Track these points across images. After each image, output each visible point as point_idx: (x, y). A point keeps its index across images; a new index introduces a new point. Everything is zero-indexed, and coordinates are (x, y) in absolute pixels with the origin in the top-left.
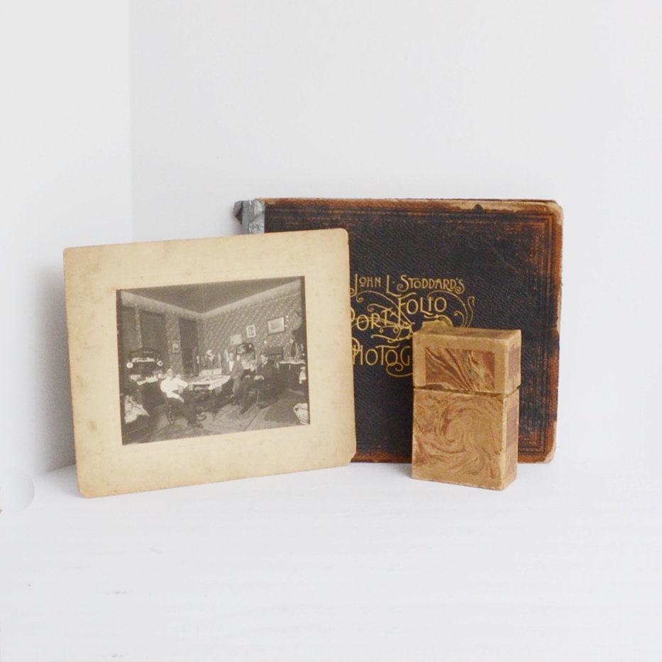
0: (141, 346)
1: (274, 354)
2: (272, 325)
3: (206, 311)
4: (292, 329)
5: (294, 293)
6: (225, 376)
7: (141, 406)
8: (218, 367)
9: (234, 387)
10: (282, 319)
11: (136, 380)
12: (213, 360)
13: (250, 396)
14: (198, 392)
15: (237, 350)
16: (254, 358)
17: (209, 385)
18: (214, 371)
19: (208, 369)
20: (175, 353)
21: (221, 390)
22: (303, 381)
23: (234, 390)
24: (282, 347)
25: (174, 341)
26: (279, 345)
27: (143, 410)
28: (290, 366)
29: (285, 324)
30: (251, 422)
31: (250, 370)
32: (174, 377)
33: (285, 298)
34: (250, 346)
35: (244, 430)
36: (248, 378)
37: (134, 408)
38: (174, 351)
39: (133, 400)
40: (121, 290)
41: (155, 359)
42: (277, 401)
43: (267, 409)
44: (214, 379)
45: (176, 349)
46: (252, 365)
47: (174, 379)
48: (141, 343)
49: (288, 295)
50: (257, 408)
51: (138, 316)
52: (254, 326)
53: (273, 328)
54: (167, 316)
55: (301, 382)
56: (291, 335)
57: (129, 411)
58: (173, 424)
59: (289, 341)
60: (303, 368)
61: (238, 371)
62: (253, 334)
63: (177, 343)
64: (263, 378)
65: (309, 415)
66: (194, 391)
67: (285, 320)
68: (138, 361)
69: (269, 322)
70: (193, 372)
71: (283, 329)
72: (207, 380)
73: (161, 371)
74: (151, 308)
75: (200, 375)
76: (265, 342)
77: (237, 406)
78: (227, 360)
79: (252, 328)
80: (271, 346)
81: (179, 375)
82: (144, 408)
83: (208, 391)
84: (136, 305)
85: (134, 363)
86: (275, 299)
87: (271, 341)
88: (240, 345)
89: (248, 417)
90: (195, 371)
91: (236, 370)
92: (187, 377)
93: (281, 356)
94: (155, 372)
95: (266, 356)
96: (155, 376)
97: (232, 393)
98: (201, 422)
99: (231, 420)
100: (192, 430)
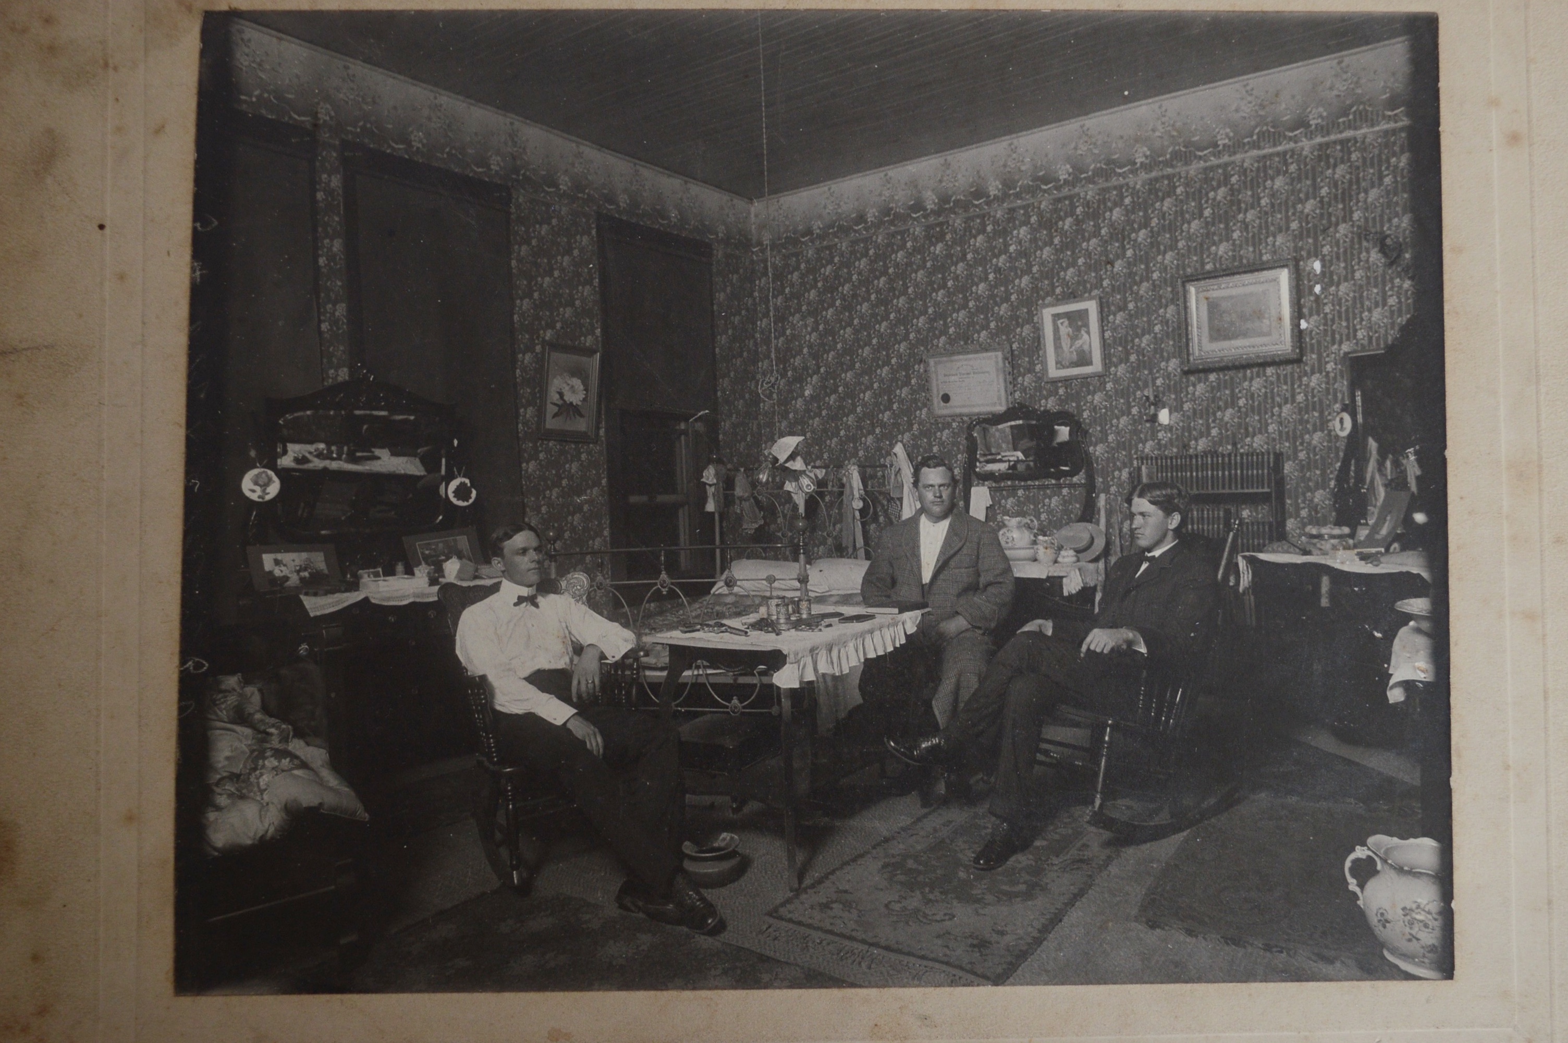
0: (343, 374)
1: (1216, 500)
2: (1213, 307)
3: (776, 190)
4: (1346, 347)
5: (1364, 118)
6: (885, 614)
7: (316, 755)
8: (840, 551)
9: (947, 687)
10: (1284, 276)
11: (294, 580)
12: (811, 502)
13: (1056, 753)
14: (698, 692)
15: (972, 449)
16: (1088, 514)
17: (776, 659)
18: (814, 574)
19: (777, 556)
20: (563, 437)
21: (855, 697)
22: (1408, 685)
23: (940, 707)
24: (1279, 457)
25: (558, 357)
26: (1258, 442)
27: (332, 780)
28: (1325, 583)
29: (1298, 314)
30: (1056, 919)
31: (1055, 582)
32: (546, 586)
33: (1306, 146)
34: (1063, 433)
35: (998, 980)
36: (1039, 634)
37: (271, 762)
38: (551, 423)
39: (265, 709)
40: (234, 14)
41: (430, 463)
42: (1228, 803)
43: (1167, 848)
44: (812, 623)
45: (567, 409)
46: (1067, 556)
47: (547, 602)
48: (340, 350)
49: (1324, 130)
50: (1095, 837)
51: (336, 182)
52: (1091, 307)
53: (1218, 333)
54: (521, 197)
55: (1395, 696)
56: (1343, 385)
57: (235, 777)
58: (525, 889)
59: (1323, 424)
60: (1418, 605)
61: (973, 588)
62: (1083, 359)
63: (578, 372)
64: (1143, 649)
65: (1447, 917)
66: (673, 687)
67: (1299, 290)
68: (317, 464)
69: (1192, 290)
70: (673, 568)
71: (1283, 344)
72: (764, 625)
73: (463, 541)
74: (418, 138)
75: (719, 588)
76: (1164, 416)
77: (958, 816)
78: (907, 513)
79: (1078, 320)
80: (1202, 445)
81: (580, 579)
82: (335, 765)
83: (770, 693)
84: (325, 113)
85: (283, 474)
86: (1236, 146)
87: (1207, 412)
88: (997, 419)
89: (1028, 895)
90: (684, 561)
91: (960, 574)
92: (634, 597)
93: (1263, 512)
94: (420, 545)
95: (1167, 507)
96: (422, 574)
97: (933, 728)
98: (710, 894)
99: (914, 901)
100: (645, 940)
